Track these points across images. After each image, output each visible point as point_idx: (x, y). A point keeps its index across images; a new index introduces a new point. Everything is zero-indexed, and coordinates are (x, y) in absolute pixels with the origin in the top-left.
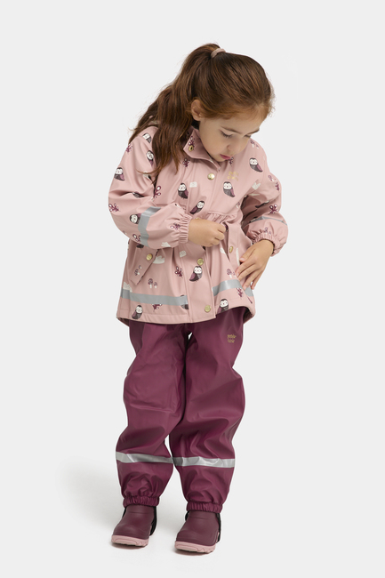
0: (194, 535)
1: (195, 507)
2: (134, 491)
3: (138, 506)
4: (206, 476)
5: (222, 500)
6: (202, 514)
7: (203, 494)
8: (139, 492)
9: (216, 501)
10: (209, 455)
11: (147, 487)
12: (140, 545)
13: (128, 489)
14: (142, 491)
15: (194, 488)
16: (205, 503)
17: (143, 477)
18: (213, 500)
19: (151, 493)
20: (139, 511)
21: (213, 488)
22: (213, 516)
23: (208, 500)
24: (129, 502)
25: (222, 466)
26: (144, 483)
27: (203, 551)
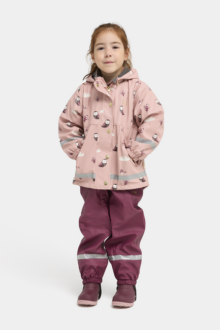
0: (122, 297)
1: (121, 282)
2: (87, 276)
3: (91, 284)
4: (126, 265)
5: (136, 278)
6: (125, 286)
7: (125, 275)
8: (90, 276)
9: (133, 278)
10: (127, 254)
11: (95, 273)
12: (92, 304)
13: (84, 274)
14: (92, 275)
15: (120, 272)
16: (127, 280)
17: (92, 267)
18: (131, 278)
19: (97, 276)
20: (91, 286)
21: (131, 271)
22: (132, 287)
23: (128, 278)
24: (85, 282)
25: (134, 259)
26: (93, 271)
27: (127, 306)
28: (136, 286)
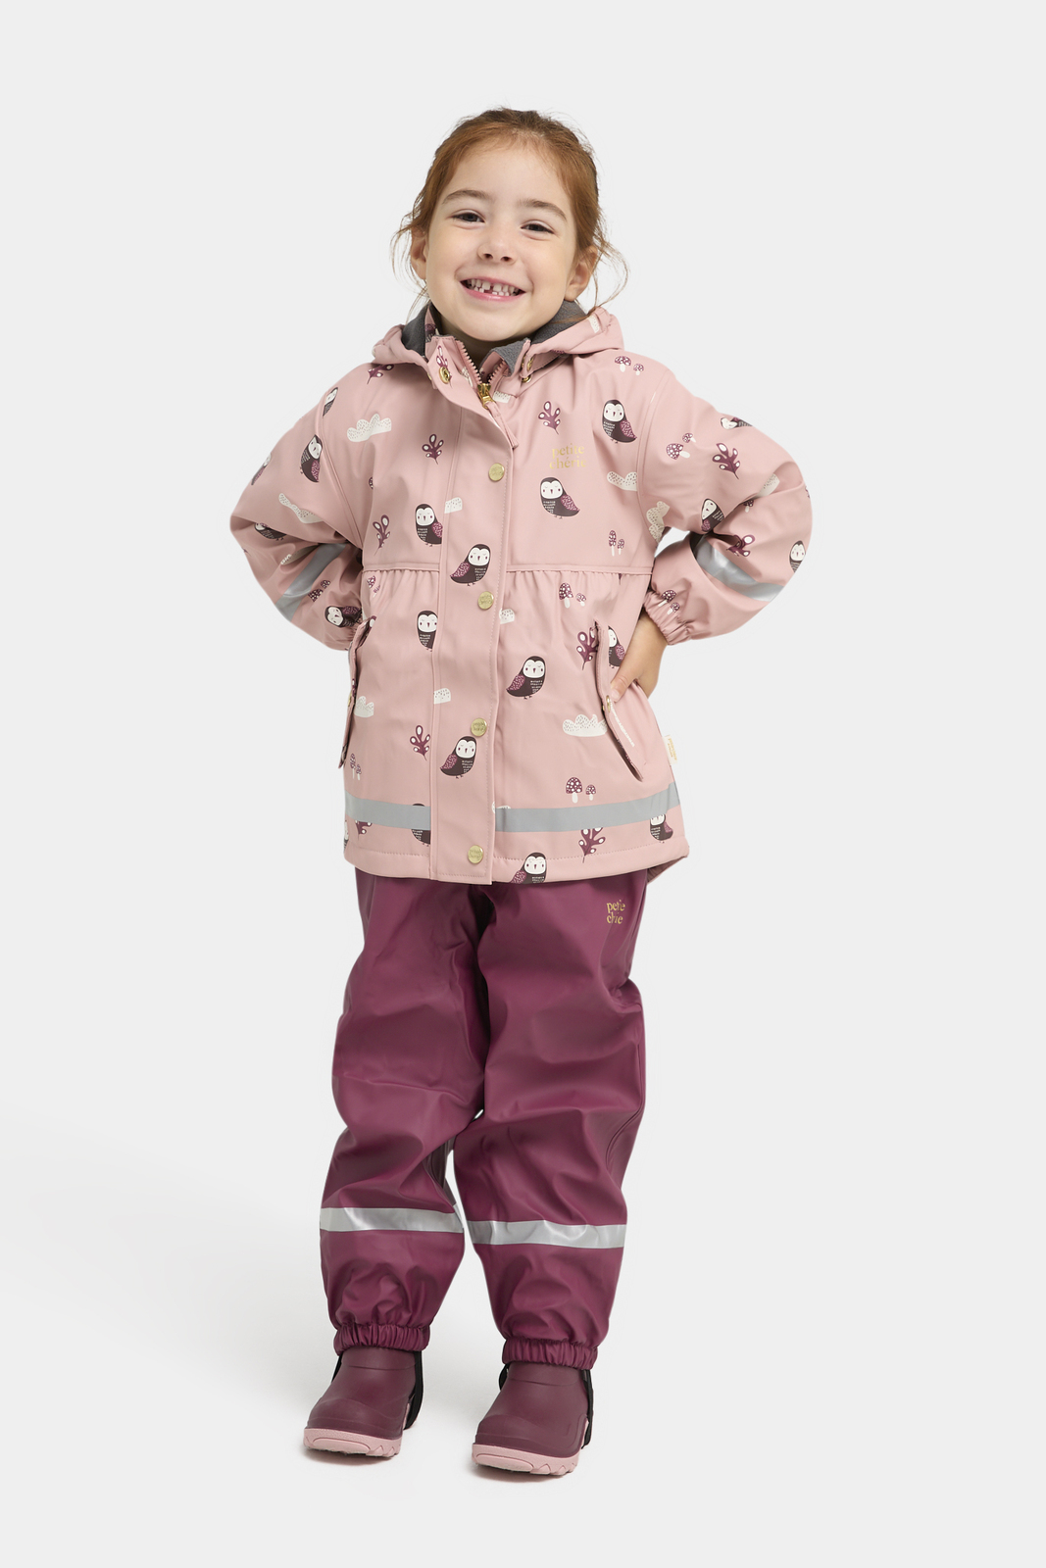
0: (523, 1428)
1: (526, 1352)
2: (360, 1310)
3: (374, 1351)
4: (555, 1272)
5: (596, 1332)
6: (543, 1373)
7: (547, 1318)
8: (376, 1313)
9: (581, 1336)
10: (566, 1215)
11: (397, 1300)
12: (378, 1453)
13: (347, 1303)
14: (383, 1310)
15: (522, 1302)
16: (552, 1343)
17: (384, 1270)
18: (572, 1335)
19: (406, 1316)
20: (376, 1363)
21: (572, 1303)
22: (574, 1376)
23: (558, 1335)
24: (348, 1340)
25: (595, 1245)
26: (387, 1288)
27: (545, 1470)
28: (593, 1371)
